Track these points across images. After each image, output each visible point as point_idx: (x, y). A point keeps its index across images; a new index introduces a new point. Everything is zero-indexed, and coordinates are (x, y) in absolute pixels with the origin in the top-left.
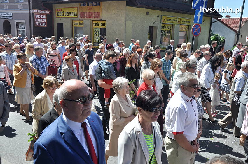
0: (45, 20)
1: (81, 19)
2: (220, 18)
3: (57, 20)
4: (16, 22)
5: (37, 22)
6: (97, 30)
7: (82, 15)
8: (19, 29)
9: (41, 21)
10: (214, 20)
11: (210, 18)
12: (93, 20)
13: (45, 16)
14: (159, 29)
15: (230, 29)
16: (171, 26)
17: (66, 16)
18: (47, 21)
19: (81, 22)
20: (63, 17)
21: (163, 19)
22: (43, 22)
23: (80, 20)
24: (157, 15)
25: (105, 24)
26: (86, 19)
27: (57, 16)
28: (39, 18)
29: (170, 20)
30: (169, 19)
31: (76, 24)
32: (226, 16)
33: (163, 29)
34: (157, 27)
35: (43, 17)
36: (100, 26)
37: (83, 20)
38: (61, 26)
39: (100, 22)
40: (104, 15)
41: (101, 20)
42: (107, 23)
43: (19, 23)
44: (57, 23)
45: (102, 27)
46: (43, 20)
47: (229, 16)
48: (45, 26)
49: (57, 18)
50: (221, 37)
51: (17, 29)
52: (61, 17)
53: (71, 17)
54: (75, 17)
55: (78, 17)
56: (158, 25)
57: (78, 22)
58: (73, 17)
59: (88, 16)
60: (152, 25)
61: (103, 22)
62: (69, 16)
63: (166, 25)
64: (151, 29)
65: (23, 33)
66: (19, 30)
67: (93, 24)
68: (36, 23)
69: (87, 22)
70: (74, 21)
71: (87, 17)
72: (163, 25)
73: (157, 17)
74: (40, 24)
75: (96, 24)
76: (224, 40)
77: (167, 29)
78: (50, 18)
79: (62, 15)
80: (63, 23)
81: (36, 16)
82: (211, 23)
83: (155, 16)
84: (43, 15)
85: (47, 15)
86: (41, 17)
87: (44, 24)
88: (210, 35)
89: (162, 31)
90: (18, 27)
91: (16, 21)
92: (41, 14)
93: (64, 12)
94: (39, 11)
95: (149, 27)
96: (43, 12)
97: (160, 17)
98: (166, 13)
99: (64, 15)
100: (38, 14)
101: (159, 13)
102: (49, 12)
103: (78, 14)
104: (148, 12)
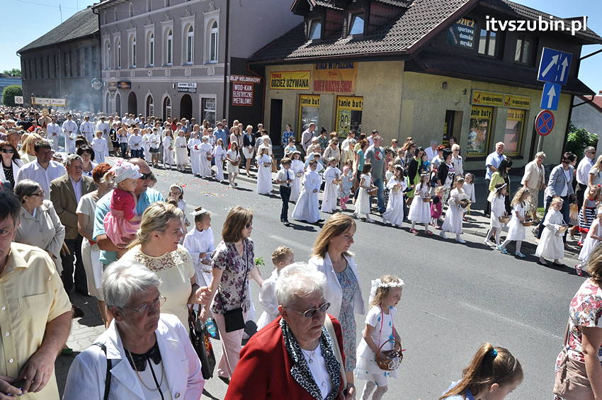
0: (250, 94)
1: (315, 93)
3: (272, 94)
4: (203, 99)
5: (237, 97)
6: (345, 114)
7: (318, 85)
8: (205, 110)
9: (244, 96)
11: (570, 96)
12: (338, 96)
13: (251, 87)
14: (467, 117)
16: (490, 110)
17: (289, 88)
18: (254, 96)
19: (316, 98)
20: (282, 88)
21: (475, 96)
22: (247, 98)
23: (313, 95)
24: (463, 89)
25: (360, 102)
26: (325, 92)
27: (272, 86)
28: (240, 91)
29: (488, 99)
30: (486, 96)
31: (306, 101)
33: (473, 117)
34: (462, 112)
35: (248, 89)
36: (351, 108)
37: (319, 95)
38: (277, 104)
39: (351, 100)
40: (359, 86)
41: (354, 96)
42: (366, 101)
43: (206, 99)
44: (273, 100)
45: (355, 109)
46: (247, 94)
48: (249, 104)
49: (272, 91)
50: (592, 135)
51: (202, 110)
52: (278, 88)
53: (297, 88)
54: (305, 88)
55: (309, 89)
56: (465, 107)
57: (311, 98)
58: (300, 88)
59: (328, 87)
60: (452, 108)
61: (356, 100)
62: (294, 87)
63: (480, 109)
64: (451, 116)
65: (211, 117)
66: (205, 112)
67: (337, 103)
68: (235, 100)
69: (327, 98)
70: (302, 97)
71: (327, 90)
72: (474, 109)
73: (463, 93)
74: (242, 102)
75: (343, 104)
76: (596, 141)
77: (482, 115)
78: (259, 91)
79: (282, 85)
80: (282, 100)
81: (236, 87)
82: (572, 106)
83: (459, 92)
84: (247, 85)
85: (254, 85)
87: (248, 101)
89: (472, 119)
90: (203, 107)
91: (202, 96)
92: (244, 84)
93: (284, 80)
94: (242, 79)
95: (447, 111)
96: (248, 79)
97: (469, 92)
98: (482, 85)
99: (285, 84)
100: (239, 83)
101: (468, 84)
102: (258, 80)
103: (311, 83)
104: (445, 83)
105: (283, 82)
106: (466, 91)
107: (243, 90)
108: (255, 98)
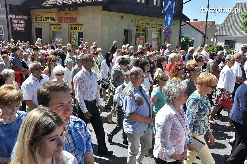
0: (23, 25)
1: (59, 24)
2: (188, 22)
3: (35, 25)
5: (15, 27)
6: (75, 34)
7: (60, 20)
9: (19, 26)
10: (183, 23)
11: (180, 21)
12: (70, 25)
13: (23, 21)
14: (134, 32)
15: (197, 32)
16: (144, 29)
17: (44, 21)
19: (59, 26)
20: (41, 21)
21: (137, 22)
22: (21, 27)
23: (57, 25)
25: (82, 28)
26: (64, 23)
27: (35, 21)
28: (17, 23)
29: (143, 24)
30: (142, 22)
31: (54, 28)
32: (194, 20)
33: (137, 32)
34: (131, 30)
35: (21, 22)
36: (78, 30)
37: (61, 25)
38: (39, 30)
39: (77, 27)
40: (81, 20)
41: (78, 24)
42: (84, 27)
44: (36, 28)
45: (80, 31)
46: (21, 25)
47: (197, 20)
48: (23, 31)
49: (35, 23)
50: (191, 39)
52: (39, 22)
53: (49, 21)
54: (53, 21)
55: (55, 22)
56: (133, 28)
57: (56, 26)
58: (51, 21)
59: (65, 20)
60: (127, 28)
61: (80, 27)
62: (47, 21)
63: (140, 29)
64: (126, 32)
65: (1, 38)
67: (70, 28)
69: (65, 26)
70: (52, 26)
71: (65, 22)
72: (137, 29)
73: (131, 21)
74: (19, 29)
75: (74, 29)
76: (193, 41)
77: (141, 31)
78: (28, 24)
79: (41, 20)
80: (41, 28)
81: (14, 21)
82: (181, 26)
83: (129, 20)
84: (21, 20)
85: (25, 20)
86: (19, 22)
87: (22, 29)
88: (181, 37)
89: (136, 34)
92: (19, 20)
93: (42, 18)
94: (17, 17)
95: (124, 30)
96: (21, 17)
97: (134, 20)
98: (140, 17)
99: (42, 20)
100: (15, 19)
101: (133, 16)
102: (27, 17)
103: (56, 19)
104: (122, 16)
105: (41, 18)
106: (132, 20)
107: (19, 23)
108: (26, 27)
